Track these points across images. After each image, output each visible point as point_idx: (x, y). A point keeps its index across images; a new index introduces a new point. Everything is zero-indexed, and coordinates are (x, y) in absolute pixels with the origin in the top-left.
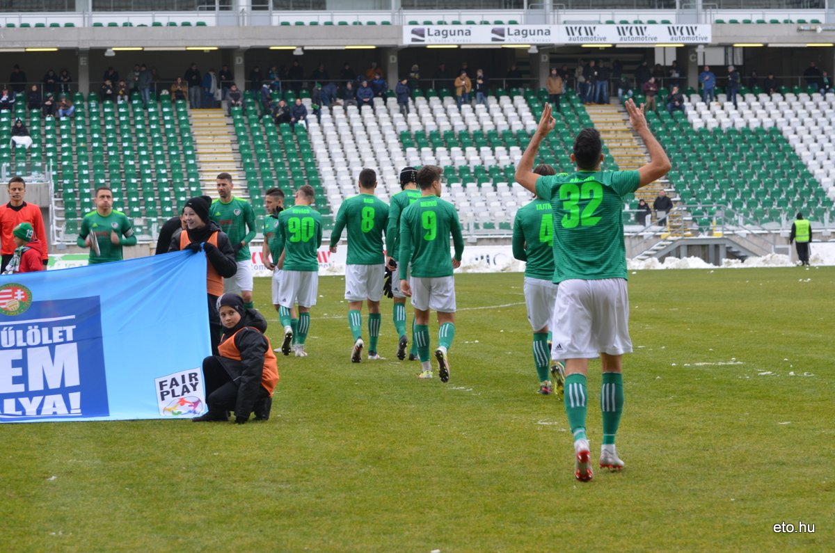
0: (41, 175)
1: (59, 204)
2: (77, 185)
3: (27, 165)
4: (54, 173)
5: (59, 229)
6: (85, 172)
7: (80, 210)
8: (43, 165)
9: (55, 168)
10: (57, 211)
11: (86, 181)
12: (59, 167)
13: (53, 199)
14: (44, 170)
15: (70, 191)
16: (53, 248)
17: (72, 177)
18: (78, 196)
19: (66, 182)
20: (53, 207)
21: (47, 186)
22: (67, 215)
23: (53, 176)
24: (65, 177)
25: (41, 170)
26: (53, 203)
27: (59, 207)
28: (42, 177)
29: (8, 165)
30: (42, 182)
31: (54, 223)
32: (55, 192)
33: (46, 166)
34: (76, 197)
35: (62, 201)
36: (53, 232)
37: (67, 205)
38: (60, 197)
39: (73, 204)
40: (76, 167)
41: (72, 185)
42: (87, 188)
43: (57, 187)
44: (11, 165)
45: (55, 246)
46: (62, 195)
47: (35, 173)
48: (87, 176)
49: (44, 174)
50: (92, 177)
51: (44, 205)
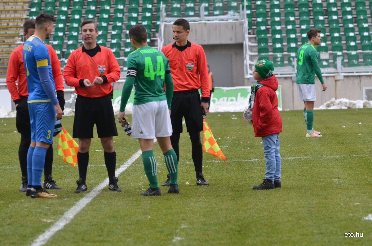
0: (236, 14)
1: (253, 40)
2: (269, 22)
3: (223, 4)
4: (249, 12)
5: (252, 63)
6: (277, 11)
7: (272, 46)
8: (238, 5)
9: (248, 7)
10: (251, 48)
11: (277, 19)
12: (253, 7)
13: (247, 36)
14: (239, 9)
15: (263, 28)
16: (246, 81)
17: (265, 15)
18: (270, 32)
19: (259, 20)
20: (247, 43)
21: (242, 24)
22: (260, 51)
23: (248, 15)
24: (258, 16)
25: (236, 9)
26: (247, 40)
27: (252, 43)
28: (237, 16)
29: (207, 5)
30: (237, 20)
31: (248, 58)
32: (249, 30)
33: (241, 5)
34: (269, 33)
35: (255, 38)
36: (246, 66)
37: (259, 41)
38: (254, 34)
39: (266, 40)
40: (268, 6)
41: (264, 23)
42: (278, 25)
43: (250, 25)
44: (209, 5)
45: (248, 79)
46: (255, 32)
47: (231, 12)
48: (278, 15)
49: (239, 13)
50: (283, 15)
51: (239, 41)
